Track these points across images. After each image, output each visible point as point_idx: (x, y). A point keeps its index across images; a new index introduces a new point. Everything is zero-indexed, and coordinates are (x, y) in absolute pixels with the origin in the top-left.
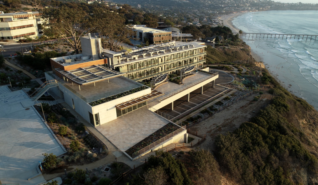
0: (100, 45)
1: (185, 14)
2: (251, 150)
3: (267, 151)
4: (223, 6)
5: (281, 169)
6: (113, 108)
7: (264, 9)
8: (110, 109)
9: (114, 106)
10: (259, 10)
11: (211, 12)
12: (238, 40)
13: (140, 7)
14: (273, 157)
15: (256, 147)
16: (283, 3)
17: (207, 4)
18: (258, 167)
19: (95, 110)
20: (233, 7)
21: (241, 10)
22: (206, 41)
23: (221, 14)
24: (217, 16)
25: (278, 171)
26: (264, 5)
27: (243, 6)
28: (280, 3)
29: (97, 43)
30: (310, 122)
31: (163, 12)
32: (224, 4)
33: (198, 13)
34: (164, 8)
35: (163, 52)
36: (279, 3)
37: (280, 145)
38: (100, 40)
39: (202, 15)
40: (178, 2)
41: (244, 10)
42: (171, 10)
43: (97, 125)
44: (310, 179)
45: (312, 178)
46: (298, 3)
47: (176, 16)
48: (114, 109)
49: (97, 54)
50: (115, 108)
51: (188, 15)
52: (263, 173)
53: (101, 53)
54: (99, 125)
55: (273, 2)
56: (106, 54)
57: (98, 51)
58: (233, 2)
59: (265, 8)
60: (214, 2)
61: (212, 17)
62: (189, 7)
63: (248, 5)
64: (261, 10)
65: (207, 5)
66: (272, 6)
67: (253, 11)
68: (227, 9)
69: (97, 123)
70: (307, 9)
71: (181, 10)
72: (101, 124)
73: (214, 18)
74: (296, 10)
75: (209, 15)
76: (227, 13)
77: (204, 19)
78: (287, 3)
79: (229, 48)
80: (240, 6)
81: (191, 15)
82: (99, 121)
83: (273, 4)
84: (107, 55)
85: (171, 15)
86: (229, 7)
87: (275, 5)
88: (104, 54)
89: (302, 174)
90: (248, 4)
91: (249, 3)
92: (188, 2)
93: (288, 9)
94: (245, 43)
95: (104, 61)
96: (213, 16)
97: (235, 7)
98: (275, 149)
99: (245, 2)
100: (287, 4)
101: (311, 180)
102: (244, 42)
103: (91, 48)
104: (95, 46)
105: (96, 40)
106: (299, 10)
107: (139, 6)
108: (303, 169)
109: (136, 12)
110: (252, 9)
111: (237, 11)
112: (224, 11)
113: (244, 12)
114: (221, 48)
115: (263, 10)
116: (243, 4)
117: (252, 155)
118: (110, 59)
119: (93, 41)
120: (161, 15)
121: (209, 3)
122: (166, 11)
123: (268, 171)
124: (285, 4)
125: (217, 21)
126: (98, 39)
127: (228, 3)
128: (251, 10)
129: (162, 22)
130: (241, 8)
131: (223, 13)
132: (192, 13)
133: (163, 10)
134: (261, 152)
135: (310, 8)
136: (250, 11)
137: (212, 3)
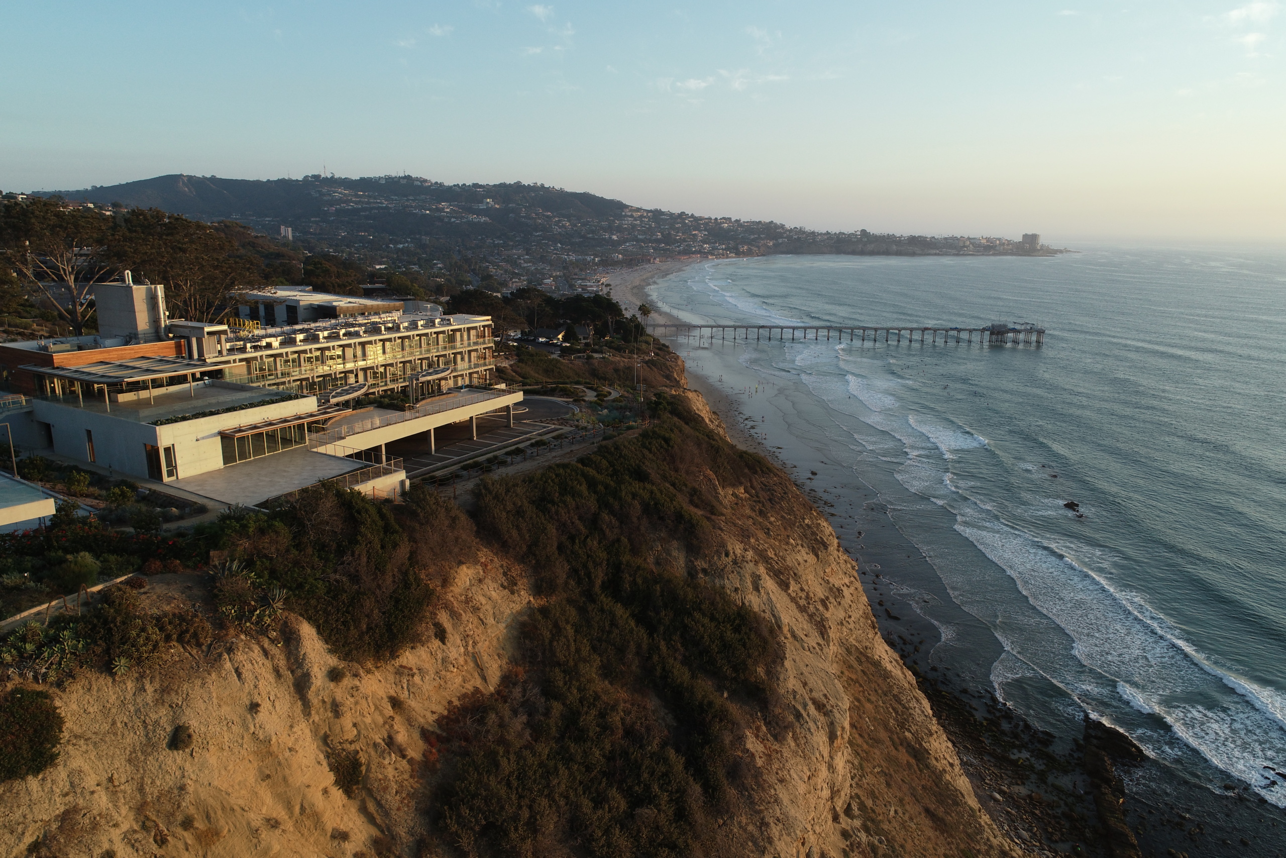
0: (162, 305)
1: (476, 263)
2: (553, 503)
3: (592, 504)
4: (615, 237)
5: (625, 540)
6: (214, 435)
7: (754, 249)
8: (203, 438)
9: (216, 431)
10: (738, 254)
11: (573, 257)
12: (644, 338)
13: (290, 237)
14: (605, 516)
15: (569, 499)
16: (813, 233)
17: (556, 230)
18: (572, 538)
19: (166, 435)
20: (650, 241)
21: (679, 253)
22: (534, 340)
23: (608, 264)
24: (595, 270)
25: (616, 545)
26: (752, 237)
27: (684, 240)
28: (804, 232)
29: (152, 300)
30: (758, 497)
31: (387, 257)
32: (619, 229)
33: (525, 262)
34: (391, 240)
35: (357, 334)
36: (800, 231)
37: (624, 493)
38: (160, 290)
39: (541, 266)
40: (446, 220)
41: (687, 252)
42: (418, 251)
43: (169, 476)
44: (691, 561)
45: (696, 559)
46: (859, 233)
47: (441, 269)
48: (214, 439)
49: (152, 331)
50: (219, 438)
51: (487, 267)
52: (580, 548)
53: (163, 326)
54: (174, 478)
55: (782, 226)
56: (182, 329)
57: (155, 320)
58: (650, 226)
59: (758, 247)
60: (584, 225)
61: (576, 274)
62: (489, 241)
63: (700, 235)
64: (743, 252)
65: (560, 234)
66: (780, 241)
67: (718, 256)
68: (631, 248)
69: (170, 474)
70: (887, 253)
71: (459, 251)
72: (181, 475)
73: (582, 279)
74: (854, 253)
75: (564, 268)
76: (631, 262)
77: (546, 281)
78: (824, 231)
79: (604, 358)
80: (675, 240)
81: (498, 266)
82: (176, 467)
83: (781, 235)
84: (186, 332)
85: (420, 267)
86: (638, 240)
87: (789, 237)
88: (173, 329)
89: (675, 553)
90: (700, 231)
91: (705, 230)
92: (485, 223)
93: (830, 253)
94: (668, 347)
95: (176, 347)
96: (581, 270)
97: (658, 241)
98: (611, 500)
99: (689, 227)
100: (825, 234)
101: (693, 562)
102: (664, 345)
103: (135, 312)
104: (145, 306)
105: (149, 291)
106: (862, 253)
107: (288, 232)
108: (675, 543)
109: (271, 250)
110: (714, 249)
111: (667, 255)
112: (620, 256)
113: (690, 260)
114: (579, 357)
115: (749, 253)
116: (683, 233)
117: (557, 513)
118: (194, 341)
119: (139, 292)
120: (378, 267)
121: (564, 226)
122: (398, 251)
123: (593, 543)
124: (819, 234)
125: (591, 286)
126: (156, 288)
127: (634, 226)
128: (712, 254)
129: (377, 286)
130: (679, 246)
131: (616, 264)
132: (503, 260)
133: (388, 247)
134: (577, 508)
135: (894, 247)
136: (710, 257)
137: (576, 226)
